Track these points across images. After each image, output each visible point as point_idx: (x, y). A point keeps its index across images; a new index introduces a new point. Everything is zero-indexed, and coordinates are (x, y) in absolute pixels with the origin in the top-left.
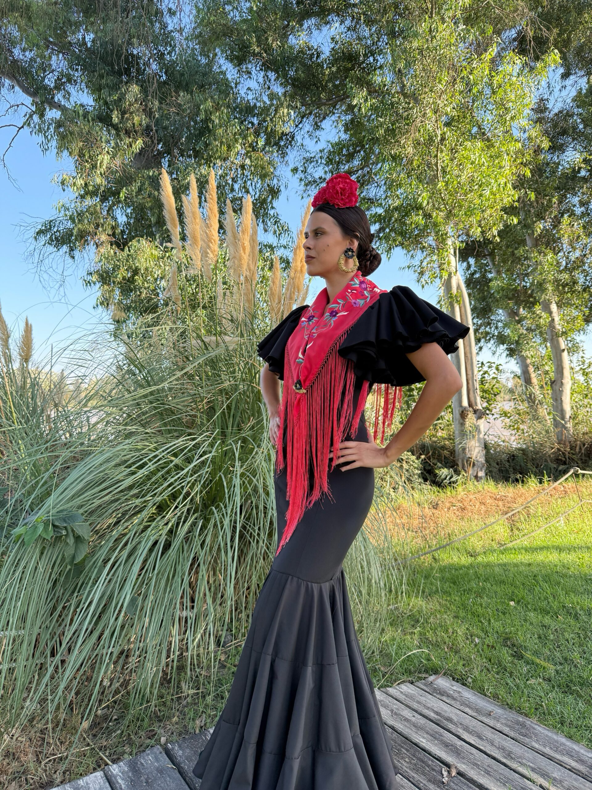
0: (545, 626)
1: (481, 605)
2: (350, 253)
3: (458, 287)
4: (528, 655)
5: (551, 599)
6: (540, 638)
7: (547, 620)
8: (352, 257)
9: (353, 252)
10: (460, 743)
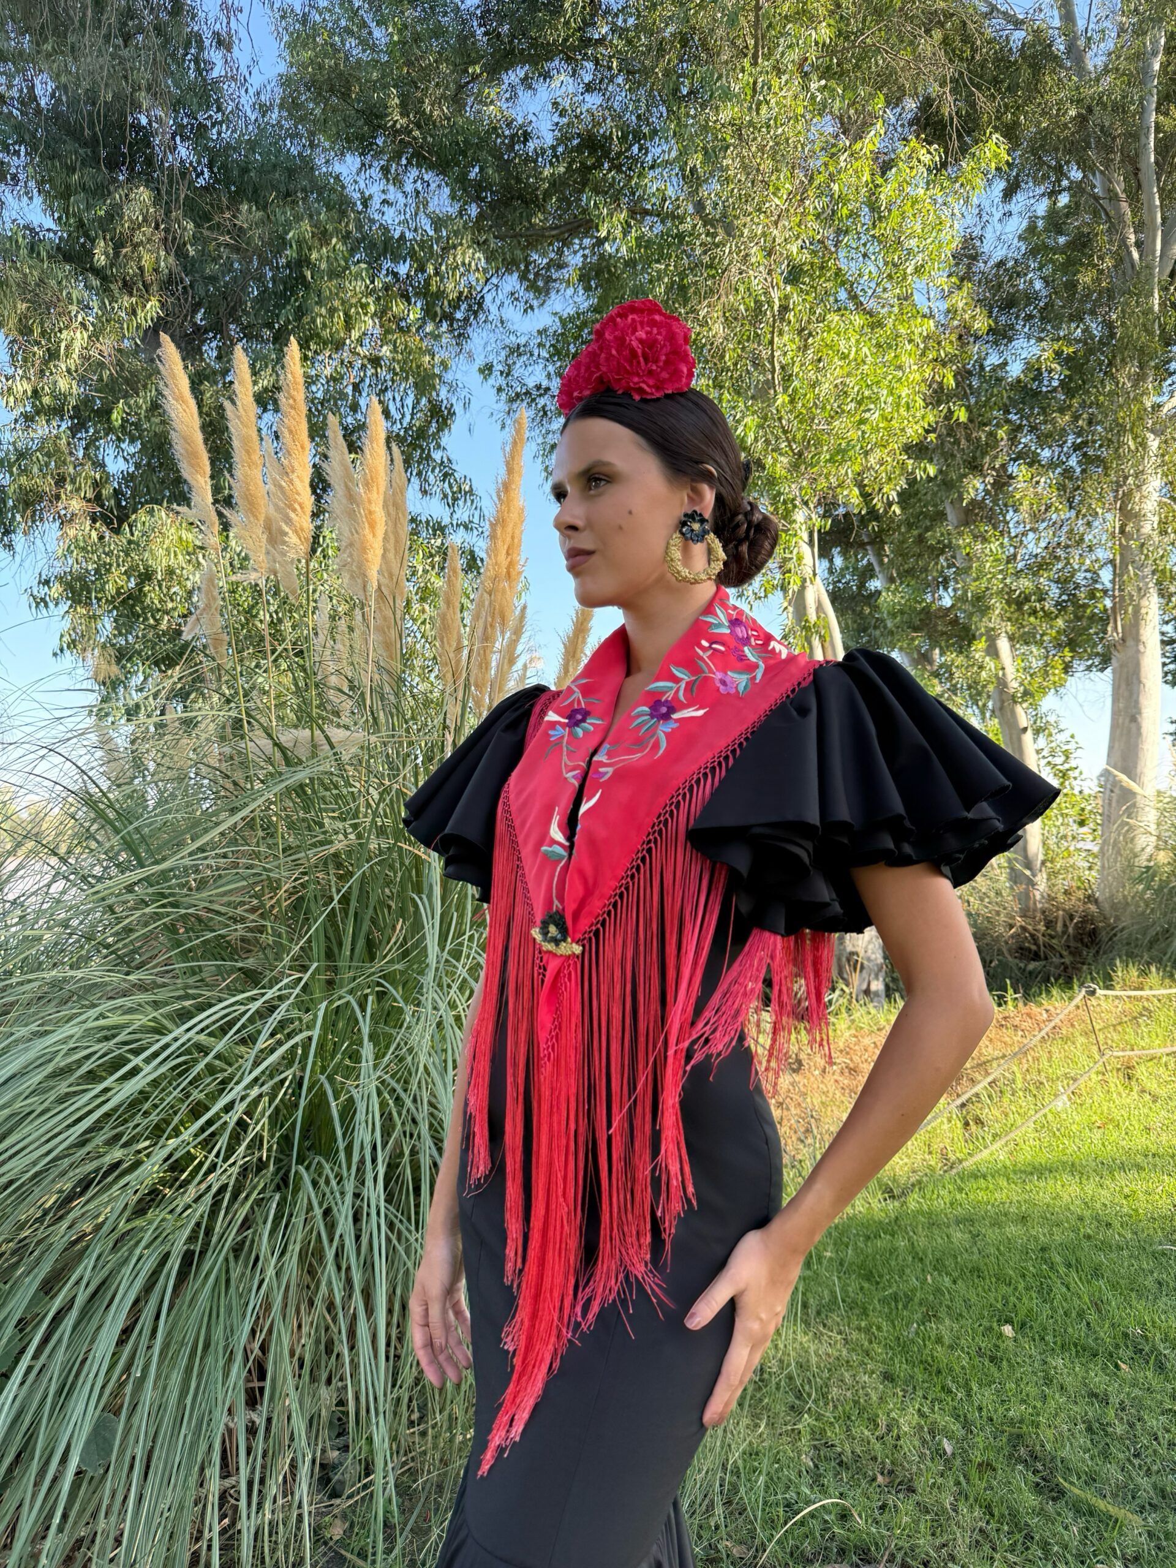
0: (1096, 1396)
1: (939, 1340)
2: (696, 526)
3: (819, 608)
4: (1075, 1490)
5: (1092, 1316)
6: (1090, 1429)
7: (1098, 1379)
8: (701, 537)
9: (703, 521)
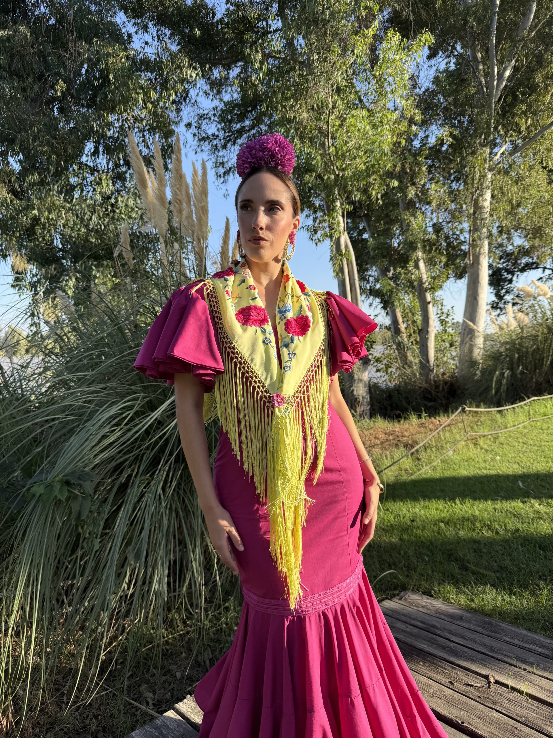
3: (346, 246)
4: (471, 566)
10: (452, 644)
